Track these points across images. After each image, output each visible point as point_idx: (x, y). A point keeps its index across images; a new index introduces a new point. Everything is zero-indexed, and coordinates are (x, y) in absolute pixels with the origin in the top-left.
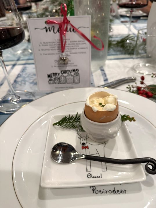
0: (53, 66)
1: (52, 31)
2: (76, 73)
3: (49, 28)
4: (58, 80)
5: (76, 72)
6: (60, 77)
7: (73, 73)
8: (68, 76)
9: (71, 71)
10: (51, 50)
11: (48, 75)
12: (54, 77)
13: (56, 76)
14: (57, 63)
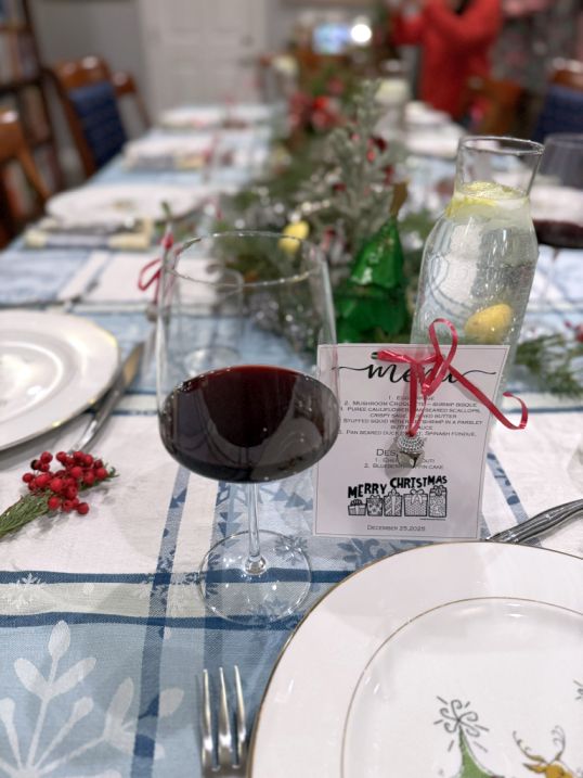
0: (370, 465)
1: (388, 375)
2: (438, 487)
3: (380, 368)
4: (378, 506)
5: (439, 484)
6: (385, 496)
7: (427, 488)
8: (411, 494)
9: (422, 481)
10: (373, 421)
11: (350, 488)
12: (368, 495)
13: (375, 494)
14: (384, 456)
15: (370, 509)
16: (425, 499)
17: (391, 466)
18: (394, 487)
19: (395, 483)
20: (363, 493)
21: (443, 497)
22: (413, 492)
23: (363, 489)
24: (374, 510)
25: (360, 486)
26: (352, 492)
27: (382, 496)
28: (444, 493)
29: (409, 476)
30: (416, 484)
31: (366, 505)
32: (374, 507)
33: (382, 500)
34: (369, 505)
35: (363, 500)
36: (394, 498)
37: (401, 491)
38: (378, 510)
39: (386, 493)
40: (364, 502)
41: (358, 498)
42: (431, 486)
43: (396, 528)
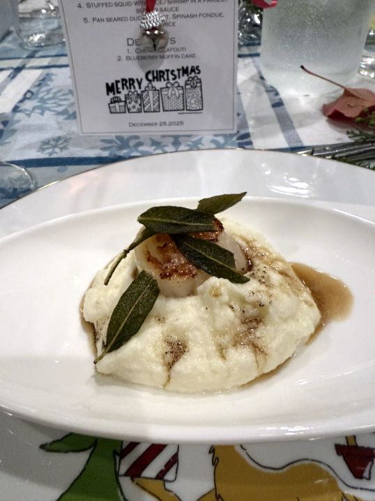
0: (124, 58)
2: (193, 78)
4: (136, 102)
5: (193, 75)
6: (142, 92)
7: (182, 80)
8: (167, 87)
9: (176, 73)
10: (117, 4)
11: (107, 84)
12: (125, 92)
13: (133, 90)
14: (135, 47)
15: (130, 106)
16: (181, 92)
17: (144, 58)
18: (150, 81)
19: (150, 77)
20: (121, 90)
21: (198, 89)
22: (169, 85)
23: (120, 85)
24: (134, 107)
25: (117, 82)
26: (110, 89)
27: (139, 92)
28: (199, 85)
29: (162, 68)
30: (171, 77)
31: (125, 102)
32: (133, 103)
33: (140, 96)
34: (128, 101)
35: (122, 96)
36: (151, 93)
37: (158, 85)
38: (137, 106)
39: (143, 89)
40: (123, 99)
41: (118, 95)
42: (186, 77)
43: (156, 124)
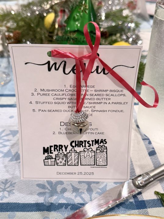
0: (57, 133)
1: (61, 69)
2: (102, 146)
3: (55, 64)
4: (63, 159)
5: (102, 144)
6: (67, 153)
7: (94, 147)
9: (91, 143)
10: (55, 103)
12: (56, 152)
13: (61, 152)
14: (65, 127)
15: (58, 161)
16: (93, 154)
17: (71, 133)
18: (73, 147)
19: (74, 144)
20: (53, 151)
21: (105, 153)
22: (85, 150)
23: (53, 149)
24: (61, 162)
25: (51, 147)
26: (45, 150)
27: (65, 153)
28: (105, 150)
30: (87, 145)
31: (55, 159)
32: (61, 160)
33: (66, 156)
34: (57, 159)
36: (73, 154)
37: (78, 149)
38: (63, 162)
39: (68, 151)
40: (54, 157)
41: (51, 155)
42: (97, 145)
43: (75, 173)
